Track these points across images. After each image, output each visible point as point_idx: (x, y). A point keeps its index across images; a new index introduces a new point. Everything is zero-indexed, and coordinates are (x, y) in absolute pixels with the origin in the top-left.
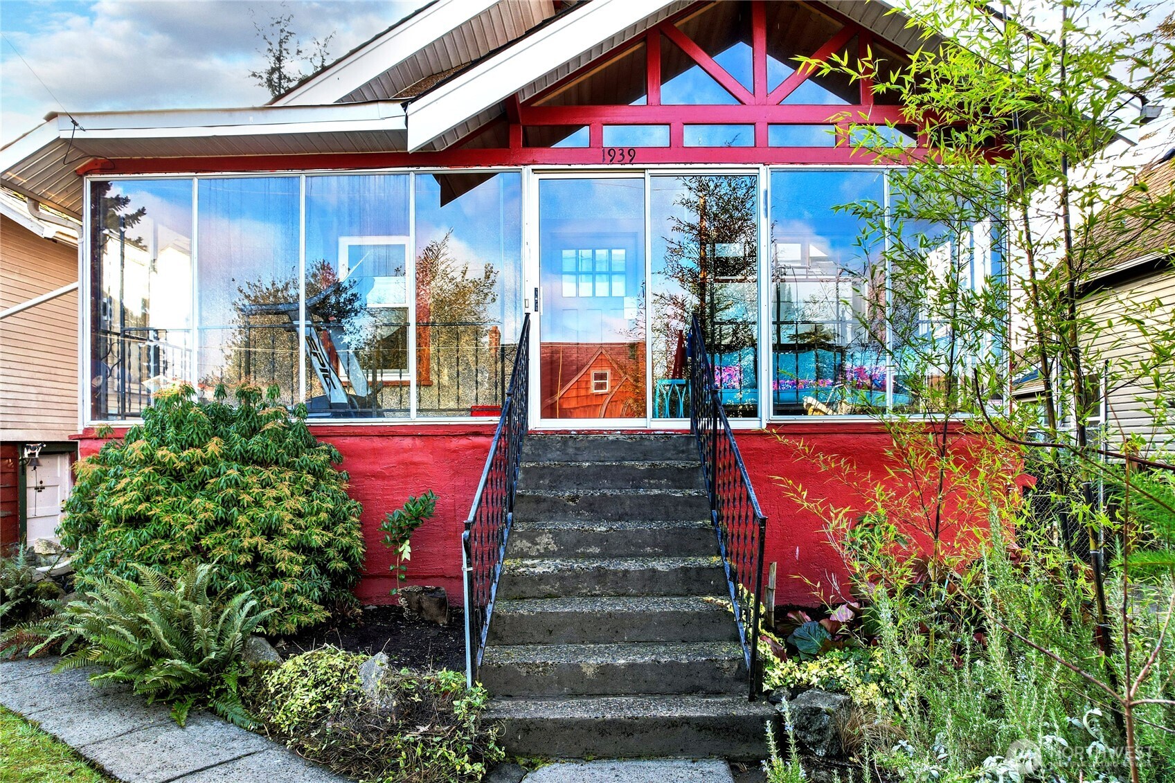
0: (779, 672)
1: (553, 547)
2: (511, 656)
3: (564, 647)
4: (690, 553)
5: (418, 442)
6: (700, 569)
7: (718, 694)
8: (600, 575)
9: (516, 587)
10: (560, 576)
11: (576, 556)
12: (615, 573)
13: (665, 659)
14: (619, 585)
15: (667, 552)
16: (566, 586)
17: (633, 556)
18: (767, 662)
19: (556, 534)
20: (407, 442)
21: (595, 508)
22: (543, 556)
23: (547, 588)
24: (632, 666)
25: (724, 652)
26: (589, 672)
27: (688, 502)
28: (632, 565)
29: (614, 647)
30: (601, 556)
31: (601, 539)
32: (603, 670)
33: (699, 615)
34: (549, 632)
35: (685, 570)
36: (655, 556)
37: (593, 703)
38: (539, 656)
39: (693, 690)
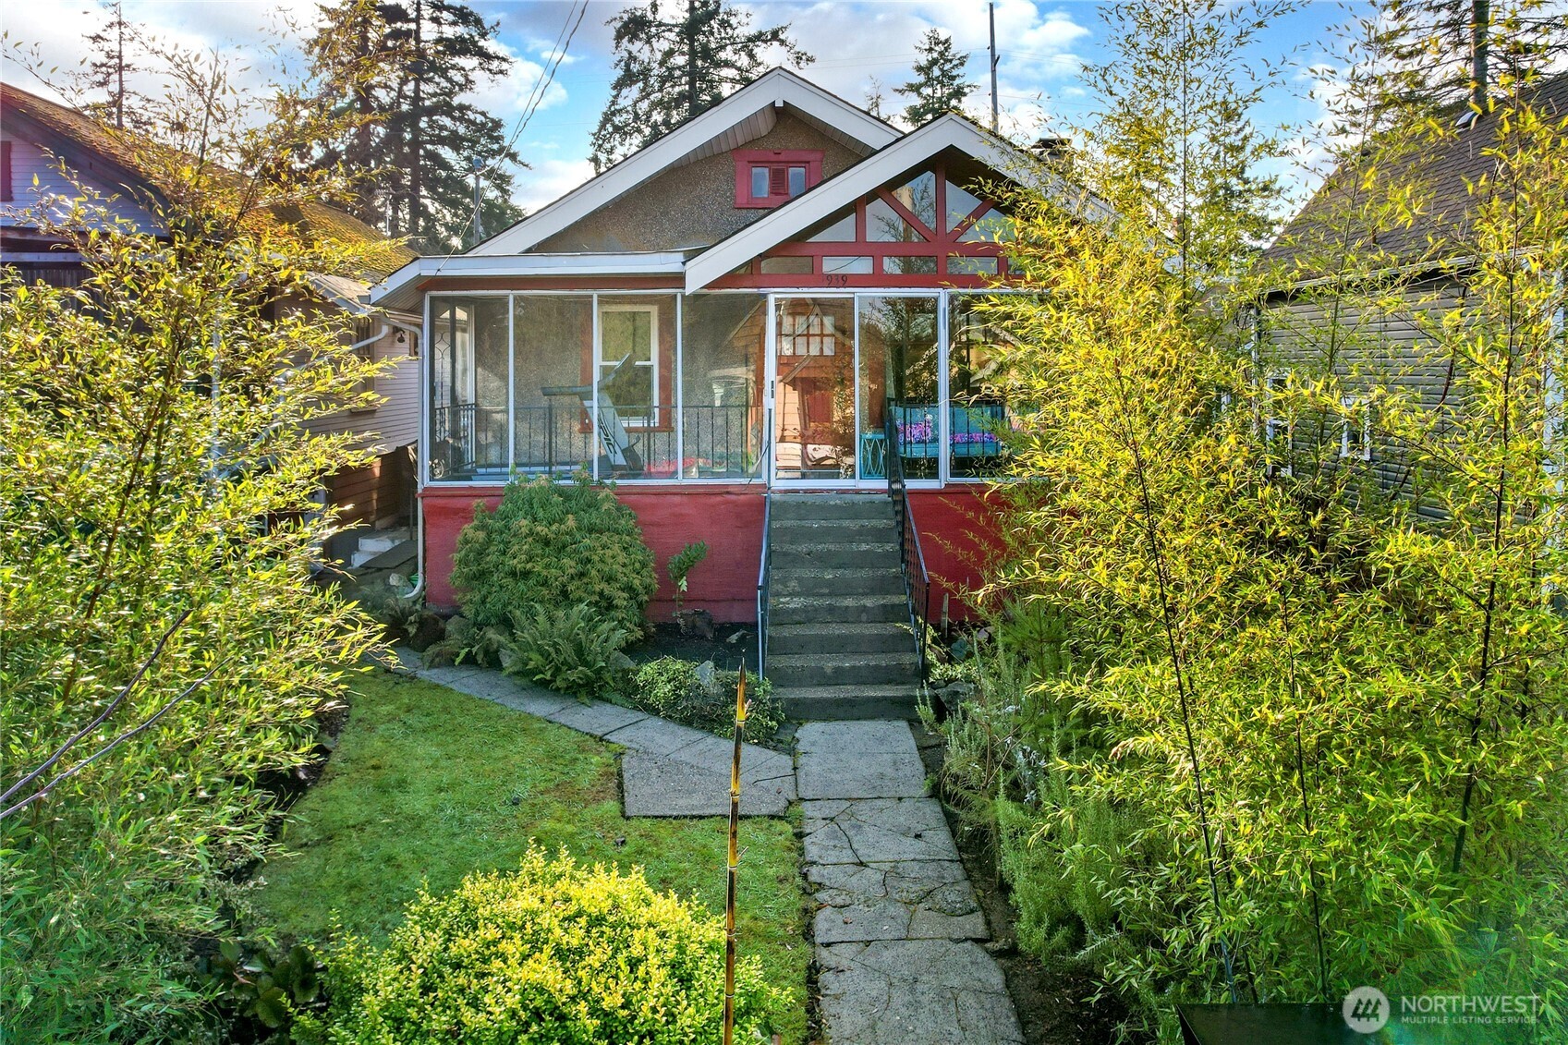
0: (938, 671)
1: (797, 589)
2: (782, 662)
3: (811, 656)
4: (888, 593)
5: (685, 499)
6: (893, 606)
7: (903, 683)
8: (831, 609)
9: (780, 617)
10: (805, 610)
11: (814, 595)
12: (839, 608)
13: (873, 663)
14: (843, 616)
15: (872, 592)
16: (808, 617)
17: (850, 594)
18: (933, 665)
19: (800, 580)
20: (677, 499)
21: (823, 560)
22: (791, 595)
23: (797, 618)
24: (853, 667)
25: (908, 659)
26: (829, 671)
27: (886, 555)
28: (849, 602)
29: (841, 656)
30: (830, 595)
31: (830, 583)
32: (838, 670)
33: (893, 636)
34: (801, 646)
35: (884, 606)
36: (865, 594)
37: (831, 689)
38: (797, 662)
39: (889, 682)
